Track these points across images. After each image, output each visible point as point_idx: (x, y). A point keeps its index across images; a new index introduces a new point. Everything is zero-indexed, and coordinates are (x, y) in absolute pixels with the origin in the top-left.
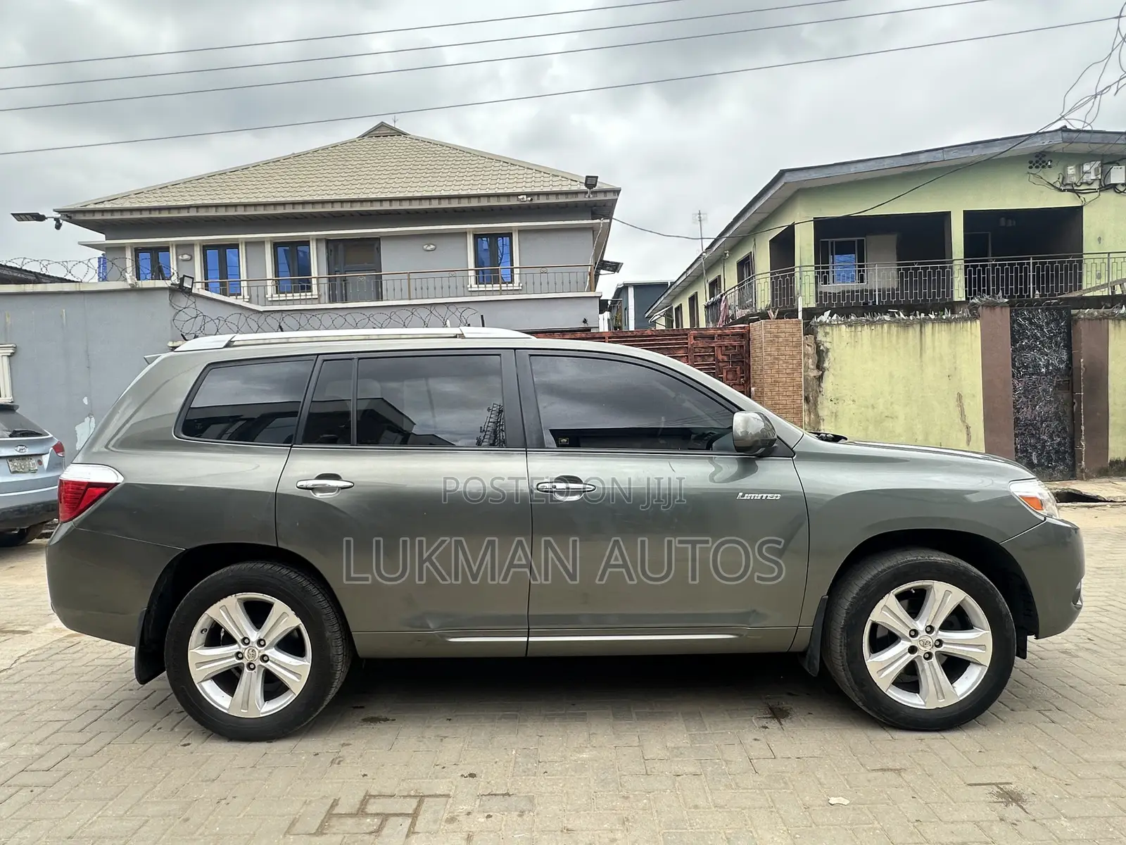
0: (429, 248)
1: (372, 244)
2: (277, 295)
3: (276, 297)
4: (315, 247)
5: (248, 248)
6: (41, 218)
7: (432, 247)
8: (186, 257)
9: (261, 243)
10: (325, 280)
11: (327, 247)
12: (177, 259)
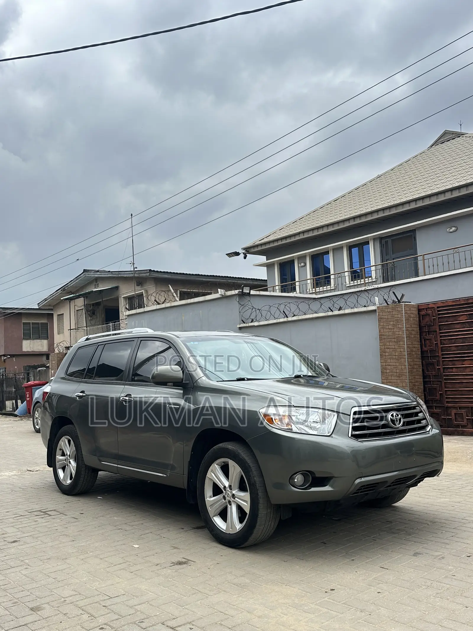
0: (451, 230)
1: (411, 234)
2: (353, 282)
3: (352, 283)
4: (372, 244)
5: (334, 251)
6: (237, 254)
7: (454, 229)
8: (302, 264)
9: (341, 248)
10: (380, 267)
11: (381, 243)
12: (298, 266)
